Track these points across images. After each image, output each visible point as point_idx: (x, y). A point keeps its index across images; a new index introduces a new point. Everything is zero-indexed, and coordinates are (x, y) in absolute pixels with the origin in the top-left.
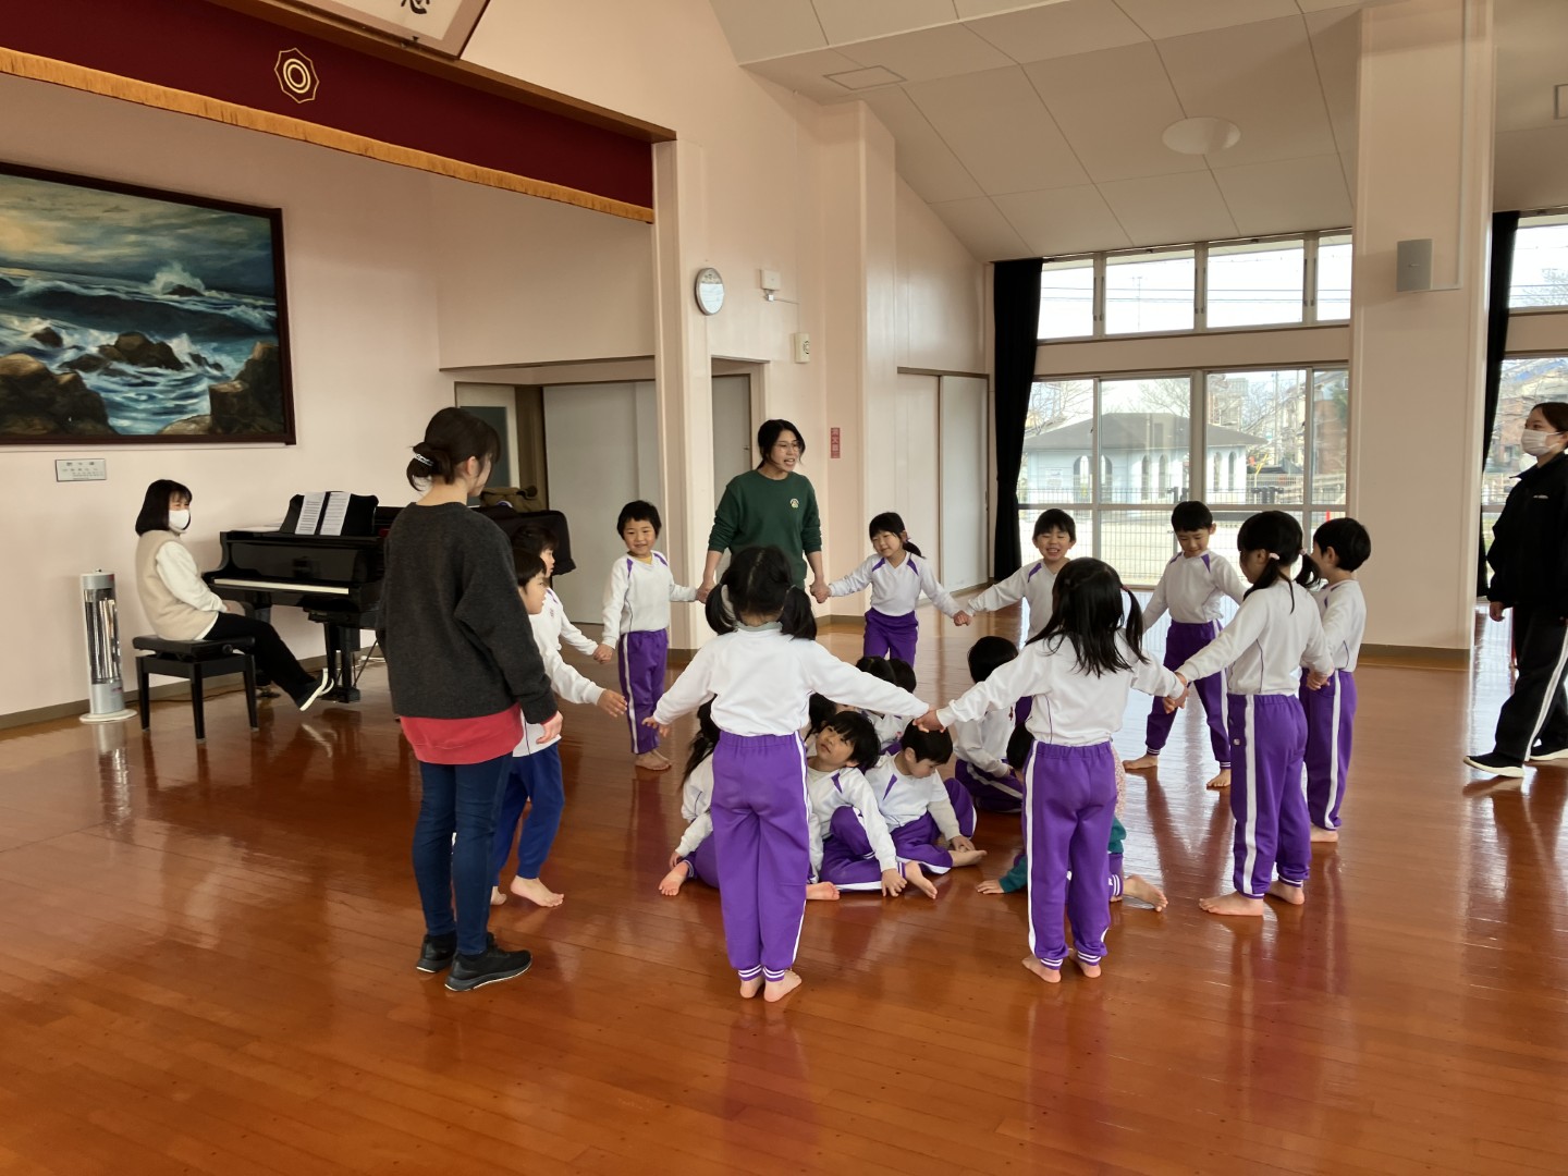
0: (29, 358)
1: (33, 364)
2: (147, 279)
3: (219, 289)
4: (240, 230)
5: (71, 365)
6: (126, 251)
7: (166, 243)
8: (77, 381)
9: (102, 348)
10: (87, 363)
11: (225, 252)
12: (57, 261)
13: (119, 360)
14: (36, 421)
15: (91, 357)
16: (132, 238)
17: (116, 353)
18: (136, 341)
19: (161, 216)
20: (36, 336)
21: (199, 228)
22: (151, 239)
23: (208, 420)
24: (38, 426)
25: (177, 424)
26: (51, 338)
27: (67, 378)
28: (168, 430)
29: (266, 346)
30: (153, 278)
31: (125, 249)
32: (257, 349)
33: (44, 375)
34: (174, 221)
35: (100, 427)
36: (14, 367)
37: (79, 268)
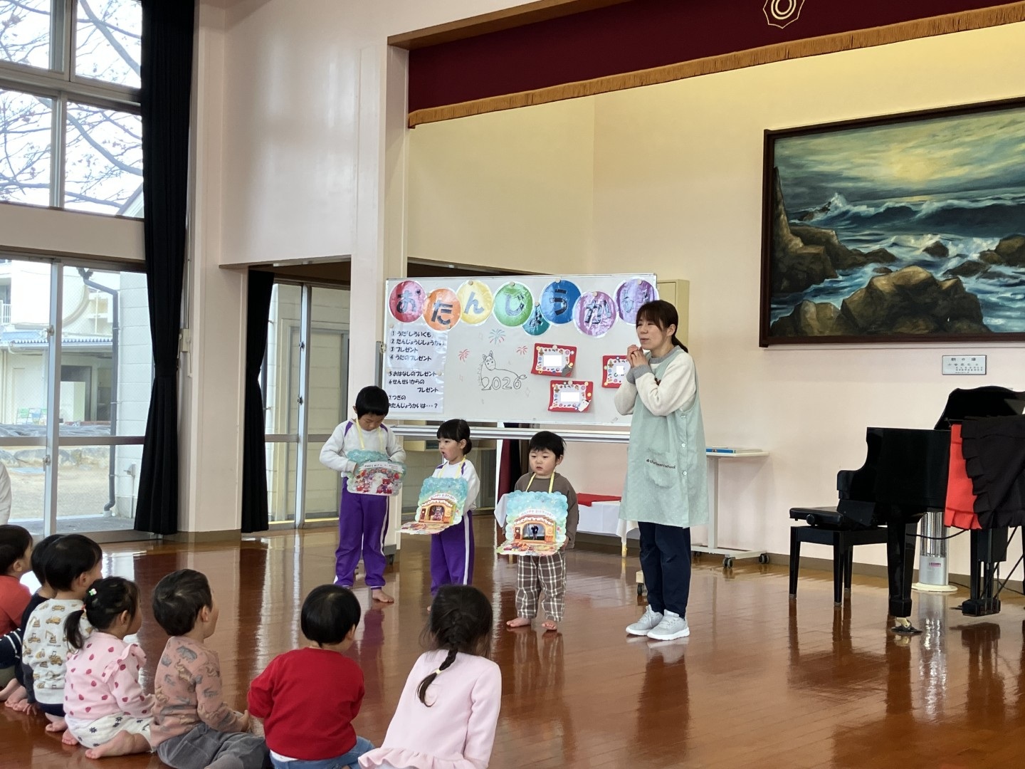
0: (920, 269)
1: (922, 274)
5: (954, 272)
8: (958, 284)
9: (983, 254)
10: (968, 269)
12: (951, 183)
13: (995, 262)
14: (921, 322)
15: (972, 263)
17: (996, 257)
18: (1017, 243)
20: (927, 250)
24: (922, 327)
26: (939, 251)
27: (949, 283)
33: (931, 282)
35: (975, 326)
36: (907, 278)
37: (969, 186)
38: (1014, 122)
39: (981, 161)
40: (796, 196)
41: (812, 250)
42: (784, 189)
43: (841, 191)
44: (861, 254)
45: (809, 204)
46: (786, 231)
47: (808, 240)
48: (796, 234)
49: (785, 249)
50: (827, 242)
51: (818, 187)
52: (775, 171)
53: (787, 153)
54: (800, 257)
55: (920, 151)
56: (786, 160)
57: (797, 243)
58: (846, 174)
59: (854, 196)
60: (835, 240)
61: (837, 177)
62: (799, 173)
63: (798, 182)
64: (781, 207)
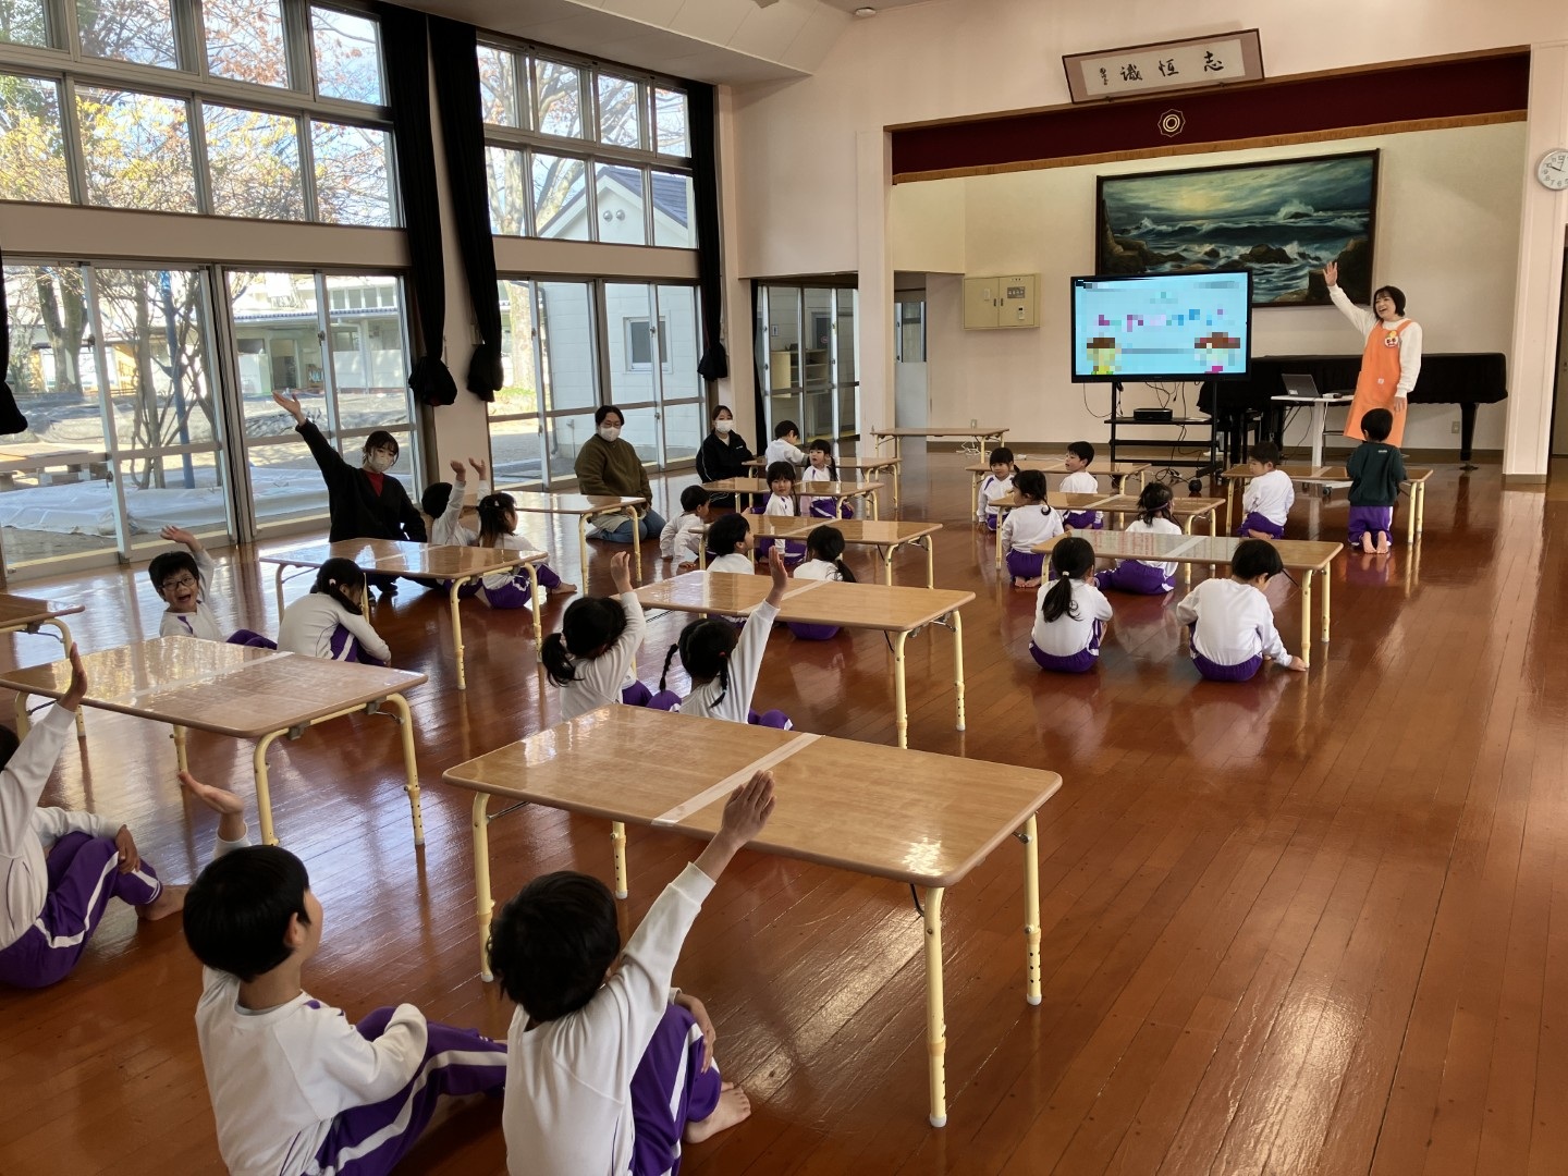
2: (1274, 213)
3: (1323, 210)
4: (1347, 169)
6: (1264, 199)
7: (1291, 189)
9: (1241, 256)
11: (1332, 186)
12: (1221, 212)
13: (1249, 261)
15: (1235, 261)
16: (1268, 190)
18: (1263, 249)
19: (1289, 174)
20: (1206, 253)
21: (1318, 174)
22: (1281, 188)
23: (1306, 292)
25: (1284, 295)
28: (1278, 299)
29: (1358, 241)
30: (1279, 211)
31: (1263, 198)
32: (1351, 243)
34: (1298, 174)
38: (1262, 176)
39: (1241, 199)
40: (1119, 219)
41: (1129, 253)
42: (1110, 214)
43: (1149, 216)
44: (1163, 256)
45: (1130, 224)
46: (1111, 242)
47: (1127, 247)
48: (1118, 243)
49: (1111, 252)
50: (1140, 248)
51: (1133, 214)
52: (1104, 202)
53: (1111, 190)
54: (1121, 257)
55: (1201, 192)
56: (1111, 195)
57: (1119, 249)
58: (1152, 206)
59: (1158, 220)
60: (1145, 247)
61: (1146, 207)
62: (1121, 204)
63: (1120, 210)
64: (1108, 226)
